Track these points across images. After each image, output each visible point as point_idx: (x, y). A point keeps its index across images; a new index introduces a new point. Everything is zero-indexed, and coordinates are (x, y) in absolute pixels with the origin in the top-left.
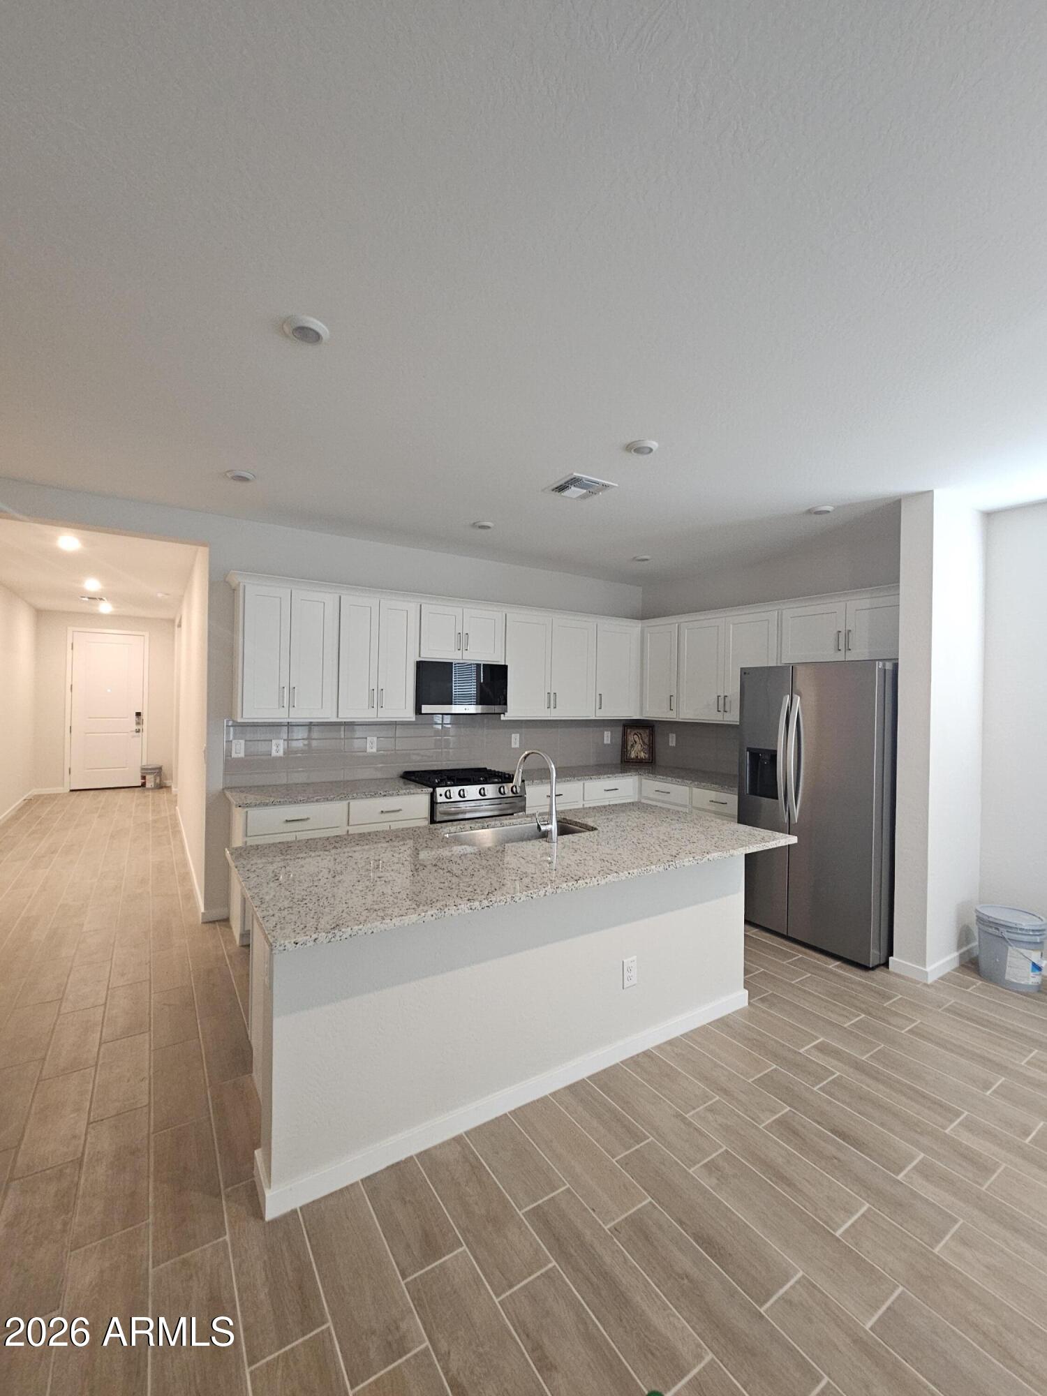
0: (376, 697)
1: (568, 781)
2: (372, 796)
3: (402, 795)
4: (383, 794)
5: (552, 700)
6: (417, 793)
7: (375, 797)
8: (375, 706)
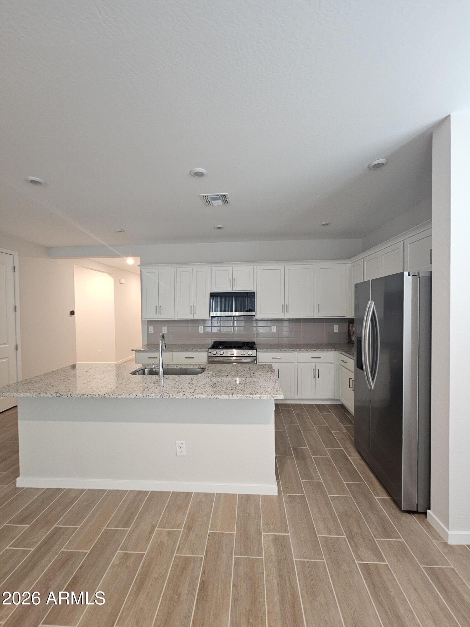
0: (193, 309)
1: (285, 351)
2: (181, 351)
3: (194, 351)
4: (185, 350)
5: (285, 308)
6: (201, 351)
7: (182, 351)
8: (192, 313)
